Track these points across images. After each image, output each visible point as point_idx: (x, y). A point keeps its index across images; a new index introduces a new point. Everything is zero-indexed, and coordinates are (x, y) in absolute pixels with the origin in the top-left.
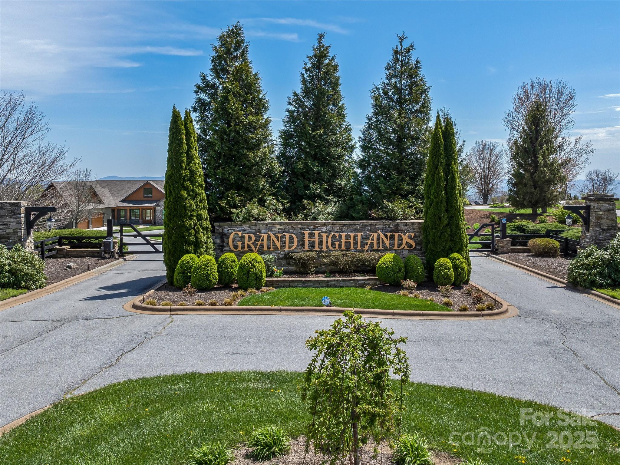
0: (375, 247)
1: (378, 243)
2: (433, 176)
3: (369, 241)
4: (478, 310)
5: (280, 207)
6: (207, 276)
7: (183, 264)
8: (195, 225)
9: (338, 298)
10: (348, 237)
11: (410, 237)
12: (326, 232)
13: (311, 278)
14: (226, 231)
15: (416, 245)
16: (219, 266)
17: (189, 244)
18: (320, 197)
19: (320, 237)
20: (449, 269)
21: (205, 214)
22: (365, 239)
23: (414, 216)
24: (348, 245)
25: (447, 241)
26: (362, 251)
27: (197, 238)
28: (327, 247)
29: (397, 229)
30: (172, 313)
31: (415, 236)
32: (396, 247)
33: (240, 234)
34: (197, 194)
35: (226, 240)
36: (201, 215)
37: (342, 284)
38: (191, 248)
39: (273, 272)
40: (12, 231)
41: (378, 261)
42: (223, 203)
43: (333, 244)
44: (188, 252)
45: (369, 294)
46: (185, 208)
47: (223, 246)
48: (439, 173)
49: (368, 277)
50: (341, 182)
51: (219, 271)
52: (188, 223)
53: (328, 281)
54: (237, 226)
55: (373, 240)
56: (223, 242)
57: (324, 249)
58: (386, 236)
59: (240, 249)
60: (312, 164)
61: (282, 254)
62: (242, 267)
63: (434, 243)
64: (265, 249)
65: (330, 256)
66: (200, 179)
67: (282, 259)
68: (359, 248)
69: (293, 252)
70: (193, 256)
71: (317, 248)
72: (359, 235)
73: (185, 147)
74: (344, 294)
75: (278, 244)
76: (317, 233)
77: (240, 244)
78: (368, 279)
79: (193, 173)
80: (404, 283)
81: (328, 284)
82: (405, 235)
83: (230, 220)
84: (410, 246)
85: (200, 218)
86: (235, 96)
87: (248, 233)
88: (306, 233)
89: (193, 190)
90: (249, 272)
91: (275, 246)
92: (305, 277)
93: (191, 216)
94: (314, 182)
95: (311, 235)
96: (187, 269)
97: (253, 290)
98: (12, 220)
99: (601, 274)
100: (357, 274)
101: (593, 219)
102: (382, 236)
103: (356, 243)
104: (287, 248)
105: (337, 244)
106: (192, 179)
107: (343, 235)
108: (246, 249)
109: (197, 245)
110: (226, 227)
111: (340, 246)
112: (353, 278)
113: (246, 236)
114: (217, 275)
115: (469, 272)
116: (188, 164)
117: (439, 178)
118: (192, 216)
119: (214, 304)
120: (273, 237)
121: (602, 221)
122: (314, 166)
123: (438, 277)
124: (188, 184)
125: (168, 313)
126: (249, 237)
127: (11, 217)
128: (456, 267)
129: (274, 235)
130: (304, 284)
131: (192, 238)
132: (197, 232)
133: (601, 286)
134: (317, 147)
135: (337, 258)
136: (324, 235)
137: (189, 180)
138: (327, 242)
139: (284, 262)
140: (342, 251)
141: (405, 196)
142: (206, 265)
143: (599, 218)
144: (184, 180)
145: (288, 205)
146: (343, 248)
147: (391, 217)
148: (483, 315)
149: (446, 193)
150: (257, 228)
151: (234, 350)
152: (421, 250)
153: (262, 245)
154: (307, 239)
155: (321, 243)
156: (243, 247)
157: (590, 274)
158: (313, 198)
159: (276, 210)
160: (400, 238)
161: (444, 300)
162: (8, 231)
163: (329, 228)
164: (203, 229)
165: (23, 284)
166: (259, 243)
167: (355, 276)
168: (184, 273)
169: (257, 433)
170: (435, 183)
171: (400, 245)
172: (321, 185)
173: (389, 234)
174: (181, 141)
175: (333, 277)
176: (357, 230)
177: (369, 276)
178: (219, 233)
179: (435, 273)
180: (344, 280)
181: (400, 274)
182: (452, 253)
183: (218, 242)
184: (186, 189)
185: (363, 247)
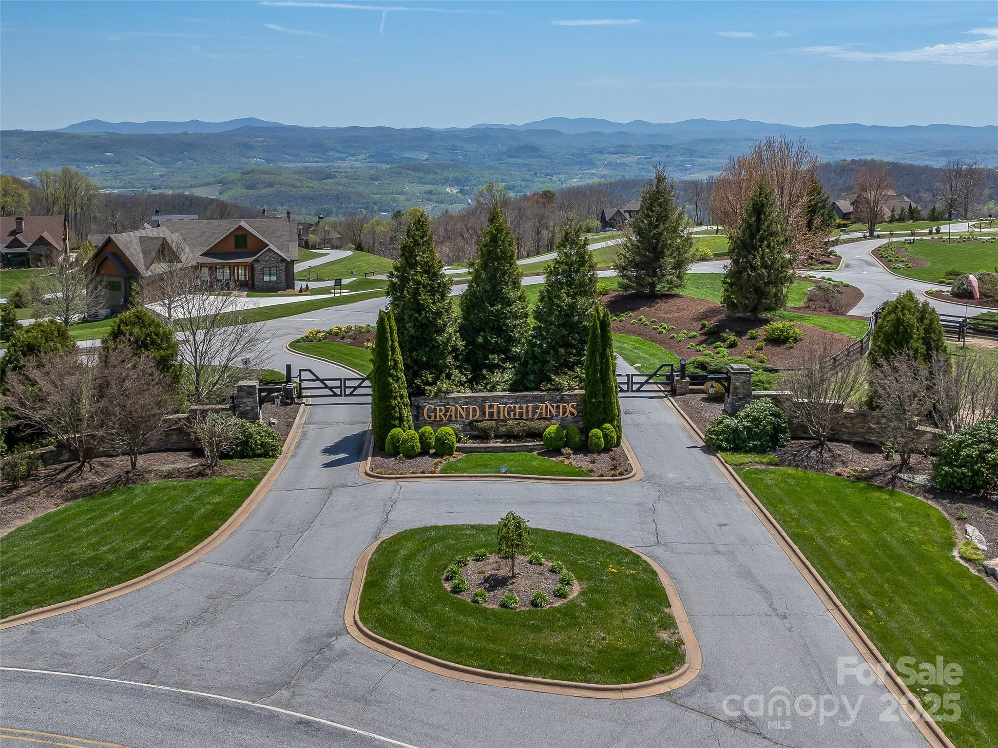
0: (544, 416)
1: (546, 412)
2: (591, 360)
3: (539, 411)
4: (612, 476)
5: (464, 379)
6: (413, 447)
7: (392, 437)
8: (399, 403)
9: (512, 466)
10: (521, 408)
11: (573, 407)
12: (503, 404)
13: (491, 444)
14: (421, 404)
15: (578, 413)
16: (421, 438)
17: (395, 419)
18: (498, 366)
19: (498, 408)
20: (600, 439)
21: (405, 392)
22: (535, 408)
23: (578, 385)
24: (521, 414)
25: (601, 413)
26: (532, 420)
27: (400, 414)
28: (504, 415)
29: (562, 400)
30: (397, 480)
31: (577, 405)
32: (561, 415)
33: (433, 407)
34: (399, 378)
35: (421, 411)
36: (403, 394)
37: (516, 449)
38: (397, 423)
39: (460, 438)
40: (250, 408)
41: (545, 430)
42: (418, 381)
43: (509, 413)
44: (395, 426)
45: (536, 460)
46: (391, 391)
47: (418, 416)
48: (596, 359)
49: (537, 443)
50: (516, 349)
51: (420, 442)
52: (394, 402)
53: (505, 447)
54: (430, 400)
55: (541, 409)
56: (418, 412)
57: (502, 417)
58: (553, 406)
59: (433, 419)
60: (491, 337)
61: (467, 422)
62: (438, 439)
63: (591, 415)
64: (453, 418)
65: (506, 425)
66: (401, 365)
67: (467, 425)
68: (530, 416)
69: (477, 421)
70: (400, 430)
71: (496, 417)
72: (531, 405)
73: (390, 343)
74: (517, 461)
75: (464, 415)
76: (495, 405)
77: (433, 415)
78: (537, 445)
79: (396, 362)
80: (563, 450)
81: (504, 450)
82: (568, 405)
83: (424, 394)
84: (572, 414)
85: (402, 397)
86: (424, 287)
87: (439, 406)
88: (487, 405)
89: (397, 376)
90: (444, 442)
91: (461, 416)
92: (486, 443)
93: (395, 398)
94: (493, 353)
95: (491, 407)
96: (395, 440)
97: (447, 457)
98: (250, 399)
99: (727, 440)
100: (528, 439)
101: (731, 388)
102: (549, 406)
103: (527, 412)
104: (471, 418)
105: (512, 413)
106: (395, 367)
107: (517, 405)
108: (438, 419)
109: (401, 419)
110: (421, 401)
111: (515, 414)
112: (525, 444)
113: (438, 408)
114: (419, 445)
115: (619, 438)
116: (392, 356)
117: (596, 362)
118: (396, 396)
119: (423, 472)
120: (459, 408)
121: (739, 391)
122: (492, 338)
123: (591, 445)
124: (392, 372)
125: (394, 480)
126: (440, 409)
127: (248, 398)
128: (606, 436)
129: (460, 406)
130: (486, 450)
131: (397, 415)
132: (400, 409)
133: (725, 450)
134: (496, 320)
135: (512, 427)
136: (502, 406)
137: (394, 368)
138: (504, 411)
139: (468, 428)
140: (516, 419)
141: (571, 368)
142: (411, 439)
143: (736, 388)
144: (390, 369)
145: (471, 376)
146: (517, 417)
147: (558, 389)
148: (614, 480)
149: (601, 374)
150: (446, 401)
151: (449, 510)
152: (582, 416)
153: (451, 416)
154: (487, 410)
155: (499, 412)
156: (435, 417)
157: (718, 439)
158: (492, 368)
159: (460, 381)
160: (564, 407)
161: (591, 466)
162: (247, 408)
163: (505, 400)
164: (404, 405)
165: (270, 454)
166: (448, 414)
167: (526, 442)
168: (394, 443)
169: (477, 552)
170: (592, 367)
171: (564, 413)
172: (499, 355)
173: (555, 405)
174: (386, 339)
175: (509, 442)
176: (529, 402)
177: (537, 441)
178: (416, 406)
179: (589, 441)
180: (517, 446)
181: (560, 443)
182: (605, 423)
183: (415, 413)
184: (392, 376)
185: (533, 415)
